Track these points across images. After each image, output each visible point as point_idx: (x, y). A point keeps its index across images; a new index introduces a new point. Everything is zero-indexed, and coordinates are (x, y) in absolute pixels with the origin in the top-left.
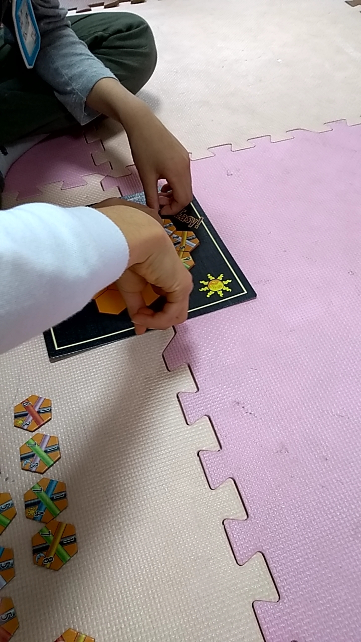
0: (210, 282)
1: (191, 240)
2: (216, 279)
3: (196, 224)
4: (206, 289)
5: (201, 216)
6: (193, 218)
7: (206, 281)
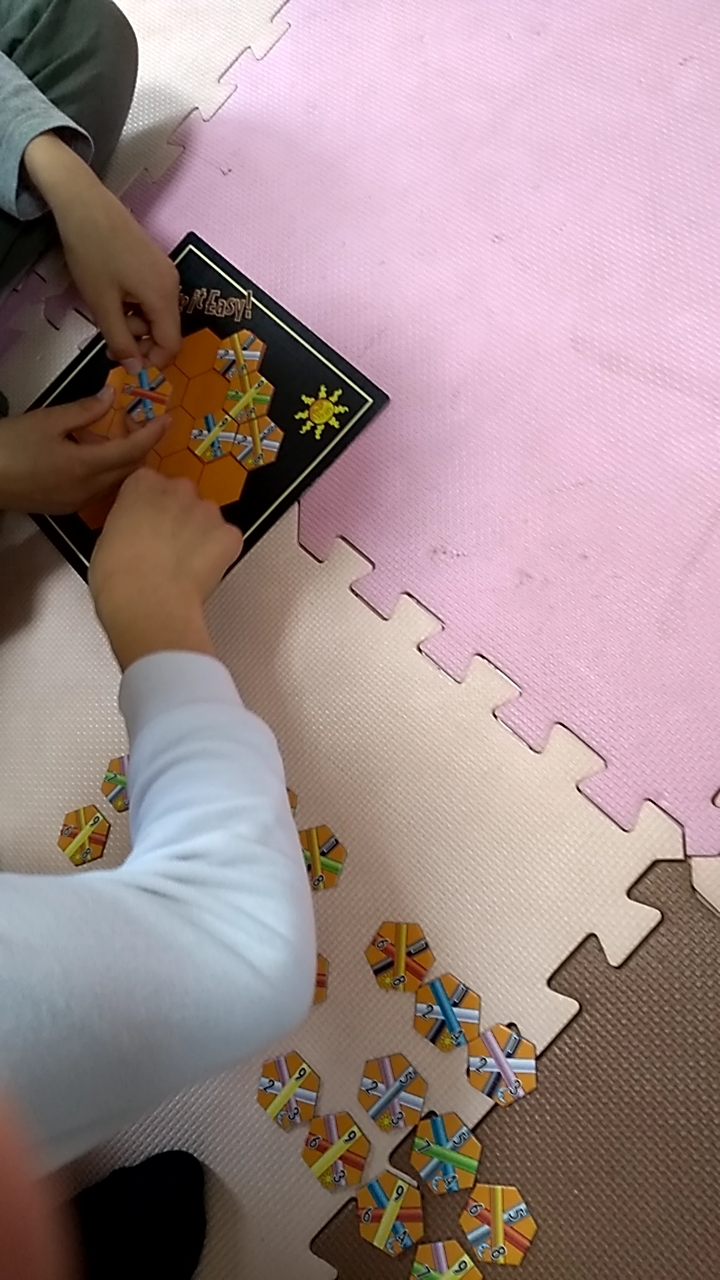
0: (311, 409)
1: (251, 347)
2: (316, 398)
3: (245, 309)
4: (309, 424)
5: (245, 289)
6: (234, 300)
7: (303, 411)
